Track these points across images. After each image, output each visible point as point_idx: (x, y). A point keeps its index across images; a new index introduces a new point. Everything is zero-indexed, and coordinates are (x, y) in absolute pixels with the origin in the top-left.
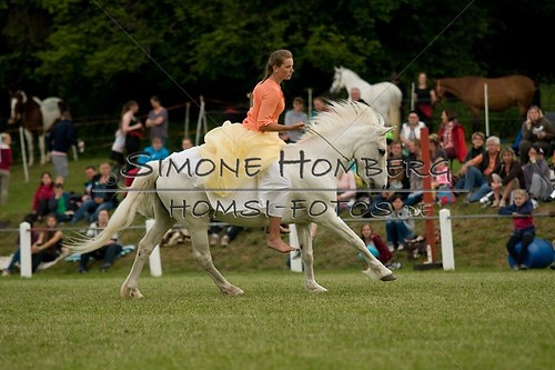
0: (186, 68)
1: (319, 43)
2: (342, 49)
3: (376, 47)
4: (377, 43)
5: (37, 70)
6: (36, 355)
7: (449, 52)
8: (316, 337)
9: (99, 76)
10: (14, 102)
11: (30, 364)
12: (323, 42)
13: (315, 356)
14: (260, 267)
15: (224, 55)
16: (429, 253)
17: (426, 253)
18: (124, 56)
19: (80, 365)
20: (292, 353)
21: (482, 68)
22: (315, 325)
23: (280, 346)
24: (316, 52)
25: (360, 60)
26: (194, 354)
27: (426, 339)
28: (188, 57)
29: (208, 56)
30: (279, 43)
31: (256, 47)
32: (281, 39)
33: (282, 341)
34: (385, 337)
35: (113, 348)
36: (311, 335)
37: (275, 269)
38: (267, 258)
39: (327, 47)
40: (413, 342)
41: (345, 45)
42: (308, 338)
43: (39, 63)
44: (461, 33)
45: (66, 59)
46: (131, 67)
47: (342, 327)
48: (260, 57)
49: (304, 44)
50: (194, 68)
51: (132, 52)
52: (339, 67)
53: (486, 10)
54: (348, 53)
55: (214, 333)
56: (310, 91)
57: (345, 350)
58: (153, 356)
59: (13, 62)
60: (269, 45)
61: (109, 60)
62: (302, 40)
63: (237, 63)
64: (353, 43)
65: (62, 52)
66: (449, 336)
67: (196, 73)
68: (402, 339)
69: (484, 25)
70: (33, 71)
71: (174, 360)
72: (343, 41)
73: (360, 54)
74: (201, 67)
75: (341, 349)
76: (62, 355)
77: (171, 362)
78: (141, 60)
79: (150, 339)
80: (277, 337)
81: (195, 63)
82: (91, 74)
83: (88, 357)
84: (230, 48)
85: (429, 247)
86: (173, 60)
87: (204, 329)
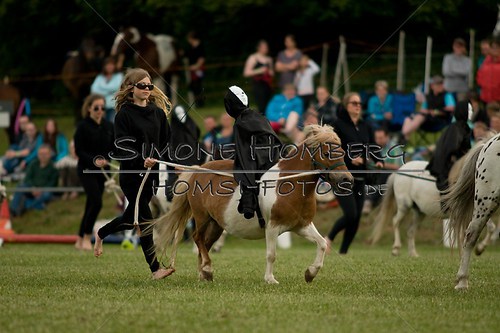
9: (222, 10)
10: (120, 37)
22: (473, 312)
55: (351, 317)
56: (472, 33)
67: (336, 9)
79: (276, 322)
80: (427, 325)
82: (213, 7)
87: (339, 312)
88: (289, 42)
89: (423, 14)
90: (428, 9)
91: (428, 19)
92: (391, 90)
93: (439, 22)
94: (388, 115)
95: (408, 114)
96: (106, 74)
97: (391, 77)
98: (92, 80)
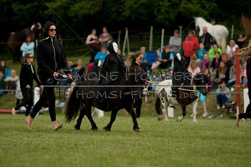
0: (119, 14)
1: (186, 4)
2: (198, 7)
3: (215, 7)
4: (216, 5)
5: (46, 12)
6: (40, 153)
8: (179, 150)
9: (76, 16)
10: (33, 26)
11: (37, 158)
12: (189, 3)
13: (179, 159)
14: (153, 114)
15: (138, 8)
16: (238, 110)
17: (236, 110)
18: (89, 7)
19: (62, 159)
20: (167, 157)
22: (179, 144)
23: (162, 154)
24: (184, 8)
25: (206, 13)
26: (118, 156)
27: (235, 154)
28: (121, 8)
29: (131, 8)
30: (166, 3)
31: (155, 4)
33: (163, 152)
34: (214, 152)
35: (78, 151)
36: (177, 149)
39: (190, 6)
40: (228, 155)
41: (199, 5)
42: (175, 151)
43: (47, 8)
45: (60, 7)
46: (92, 12)
47: (193, 145)
48: (157, 9)
49: (179, 4)
50: (123, 14)
51: (93, 5)
54: (201, 9)
55: (129, 146)
56: (181, 27)
57: (194, 157)
58: (98, 156)
59: (34, 7)
60: (161, 3)
61: (81, 8)
62: (178, 2)
63: (145, 12)
64: (203, 4)
65: (58, 4)
66: (247, 153)
67: (124, 16)
68: (223, 153)
70: (43, 12)
71: (108, 158)
72: (198, 3)
73: (207, 10)
74: (127, 13)
75: (192, 157)
76: (53, 154)
77: (107, 160)
78: (97, 9)
79: (97, 148)
80: (160, 149)
81: (124, 11)
82: (72, 15)
83: (66, 155)
84: (142, 4)
85: (238, 107)
86: (113, 9)
87: (124, 144)
88: (105, 30)
89: (161, 19)
90: (163, 17)
91: (163, 22)
92: (147, 50)
93: (167, 23)
94: (146, 61)
95: (154, 61)
96: (27, 42)
97: (147, 46)
98: (21, 44)
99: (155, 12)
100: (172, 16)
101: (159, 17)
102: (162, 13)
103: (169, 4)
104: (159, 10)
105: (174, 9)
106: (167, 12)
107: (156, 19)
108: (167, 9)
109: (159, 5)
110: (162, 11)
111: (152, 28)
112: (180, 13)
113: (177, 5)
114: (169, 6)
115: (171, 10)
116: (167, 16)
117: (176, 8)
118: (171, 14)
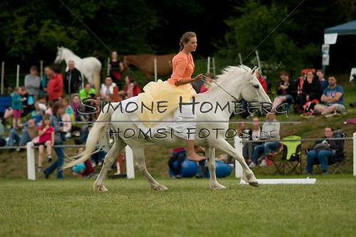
1: (47, 31)
2: (62, 35)
3: (85, 34)
4: (85, 32)
7: (132, 38)
8: (43, 222)
12: (50, 30)
13: (42, 234)
14: (8, 176)
16: (118, 168)
17: (116, 167)
20: (27, 233)
21: (153, 48)
23: (19, 228)
24: (45, 37)
25: (74, 42)
27: (114, 223)
30: (21, 31)
31: (6, 33)
32: (22, 28)
33: (21, 225)
34: (88, 222)
36: (40, 221)
37: (17, 178)
38: (12, 170)
39: (53, 33)
40: (106, 224)
41: (64, 32)
42: (37, 223)
44: (140, 26)
47: (60, 215)
48: (9, 39)
49: (38, 32)
52: (60, 47)
53: (155, 12)
54: (67, 38)
57: (62, 231)
60: (14, 32)
62: (36, 29)
64: (70, 31)
66: (129, 221)
68: (99, 224)
69: (154, 21)
72: (63, 30)
73: (75, 39)
75: (59, 230)
85: (118, 164)
99: (7, 43)
100: (29, 48)
101: (13, 49)
102: (16, 44)
103: (24, 32)
104: (12, 40)
105: (31, 39)
106: (22, 43)
107: (9, 52)
108: (22, 39)
109: (12, 35)
110: (16, 41)
111: (3, 63)
112: (39, 45)
113: (36, 33)
114: (25, 34)
115: (28, 39)
116: (22, 48)
117: (34, 37)
118: (29, 46)
